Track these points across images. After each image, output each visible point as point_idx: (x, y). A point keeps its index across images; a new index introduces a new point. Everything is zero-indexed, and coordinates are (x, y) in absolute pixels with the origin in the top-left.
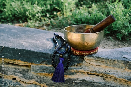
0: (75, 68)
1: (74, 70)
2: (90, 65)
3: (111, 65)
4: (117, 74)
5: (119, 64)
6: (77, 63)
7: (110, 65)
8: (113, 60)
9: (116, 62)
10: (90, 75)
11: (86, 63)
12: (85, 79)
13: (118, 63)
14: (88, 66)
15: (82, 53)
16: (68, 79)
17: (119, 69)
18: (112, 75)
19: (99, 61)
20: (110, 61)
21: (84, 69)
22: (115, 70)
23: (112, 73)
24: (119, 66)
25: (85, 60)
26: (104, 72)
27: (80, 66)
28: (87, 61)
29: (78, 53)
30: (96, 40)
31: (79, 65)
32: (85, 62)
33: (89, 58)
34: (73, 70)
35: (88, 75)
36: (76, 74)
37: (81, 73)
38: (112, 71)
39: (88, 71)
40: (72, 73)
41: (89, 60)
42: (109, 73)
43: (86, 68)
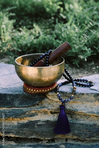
0: (37, 108)
1: (36, 110)
2: (54, 102)
3: (79, 100)
4: (86, 109)
5: (89, 97)
6: (38, 101)
7: (77, 100)
8: (82, 94)
9: (85, 96)
10: (54, 114)
11: (49, 101)
12: (49, 119)
13: (87, 96)
14: (51, 104)
15: (40, 91)
16: (28, 121)
17: (88, 103)
18: (80, 112)
19: (65, 97)
20: (78, 95)
21: (47, 108)
22: (83, 105)
23: (81, 108)
24: (88, 100)
25: (48, 97)
26: (72, 108)
27: (42, 105)
28: (50, 98)
29: (35, 90)
30: (58, 73)
31: (40, 104)
32: (48, 99)
33: (53, 94)
34: (34, 110)
35: (52, 114)
36: (37, 115)
37: (43, 113)
38: (80, 106)
39: (52, 109)
40: (33, 114)
41: (52, 97)
42: (77, 109)
43: (50, 106)
